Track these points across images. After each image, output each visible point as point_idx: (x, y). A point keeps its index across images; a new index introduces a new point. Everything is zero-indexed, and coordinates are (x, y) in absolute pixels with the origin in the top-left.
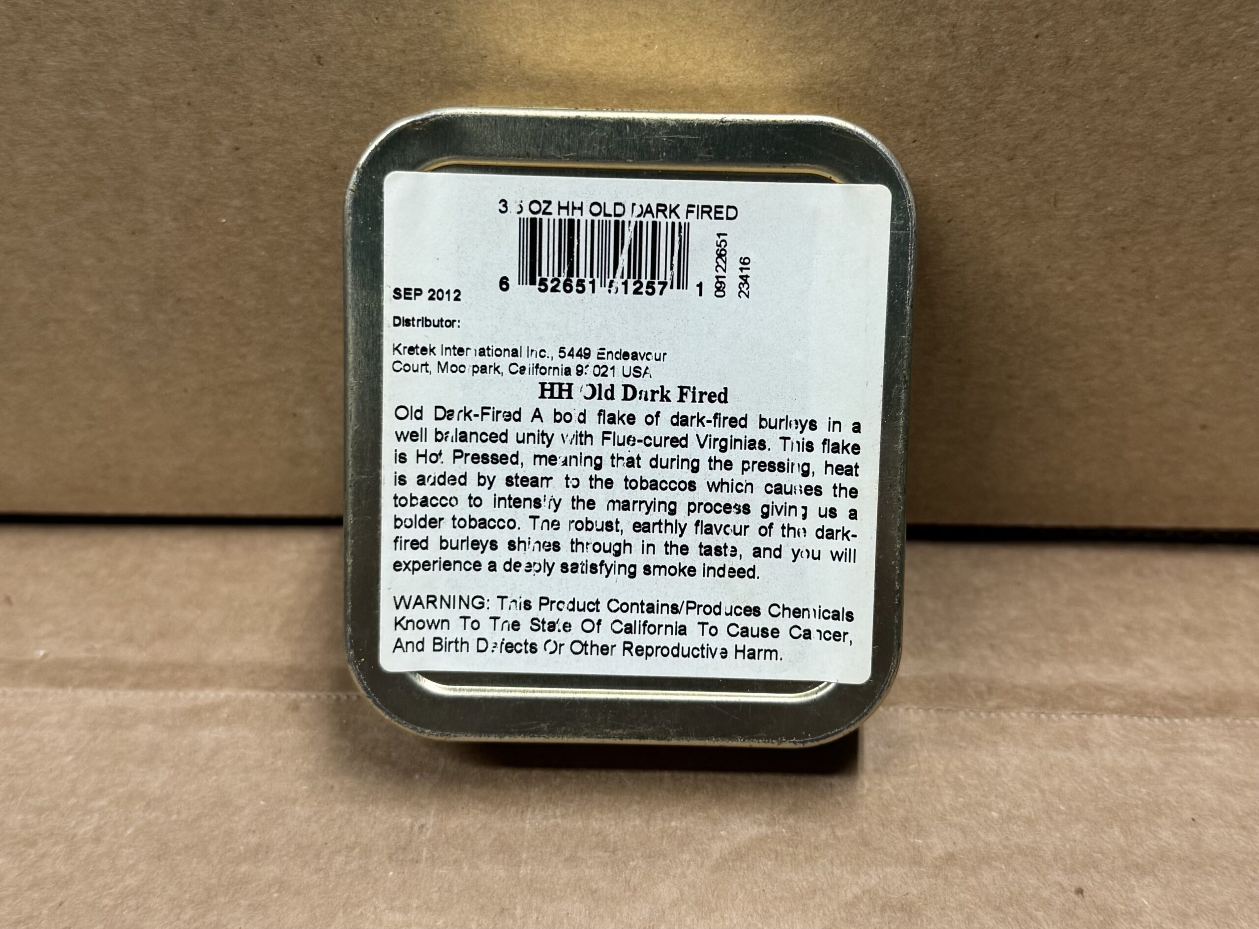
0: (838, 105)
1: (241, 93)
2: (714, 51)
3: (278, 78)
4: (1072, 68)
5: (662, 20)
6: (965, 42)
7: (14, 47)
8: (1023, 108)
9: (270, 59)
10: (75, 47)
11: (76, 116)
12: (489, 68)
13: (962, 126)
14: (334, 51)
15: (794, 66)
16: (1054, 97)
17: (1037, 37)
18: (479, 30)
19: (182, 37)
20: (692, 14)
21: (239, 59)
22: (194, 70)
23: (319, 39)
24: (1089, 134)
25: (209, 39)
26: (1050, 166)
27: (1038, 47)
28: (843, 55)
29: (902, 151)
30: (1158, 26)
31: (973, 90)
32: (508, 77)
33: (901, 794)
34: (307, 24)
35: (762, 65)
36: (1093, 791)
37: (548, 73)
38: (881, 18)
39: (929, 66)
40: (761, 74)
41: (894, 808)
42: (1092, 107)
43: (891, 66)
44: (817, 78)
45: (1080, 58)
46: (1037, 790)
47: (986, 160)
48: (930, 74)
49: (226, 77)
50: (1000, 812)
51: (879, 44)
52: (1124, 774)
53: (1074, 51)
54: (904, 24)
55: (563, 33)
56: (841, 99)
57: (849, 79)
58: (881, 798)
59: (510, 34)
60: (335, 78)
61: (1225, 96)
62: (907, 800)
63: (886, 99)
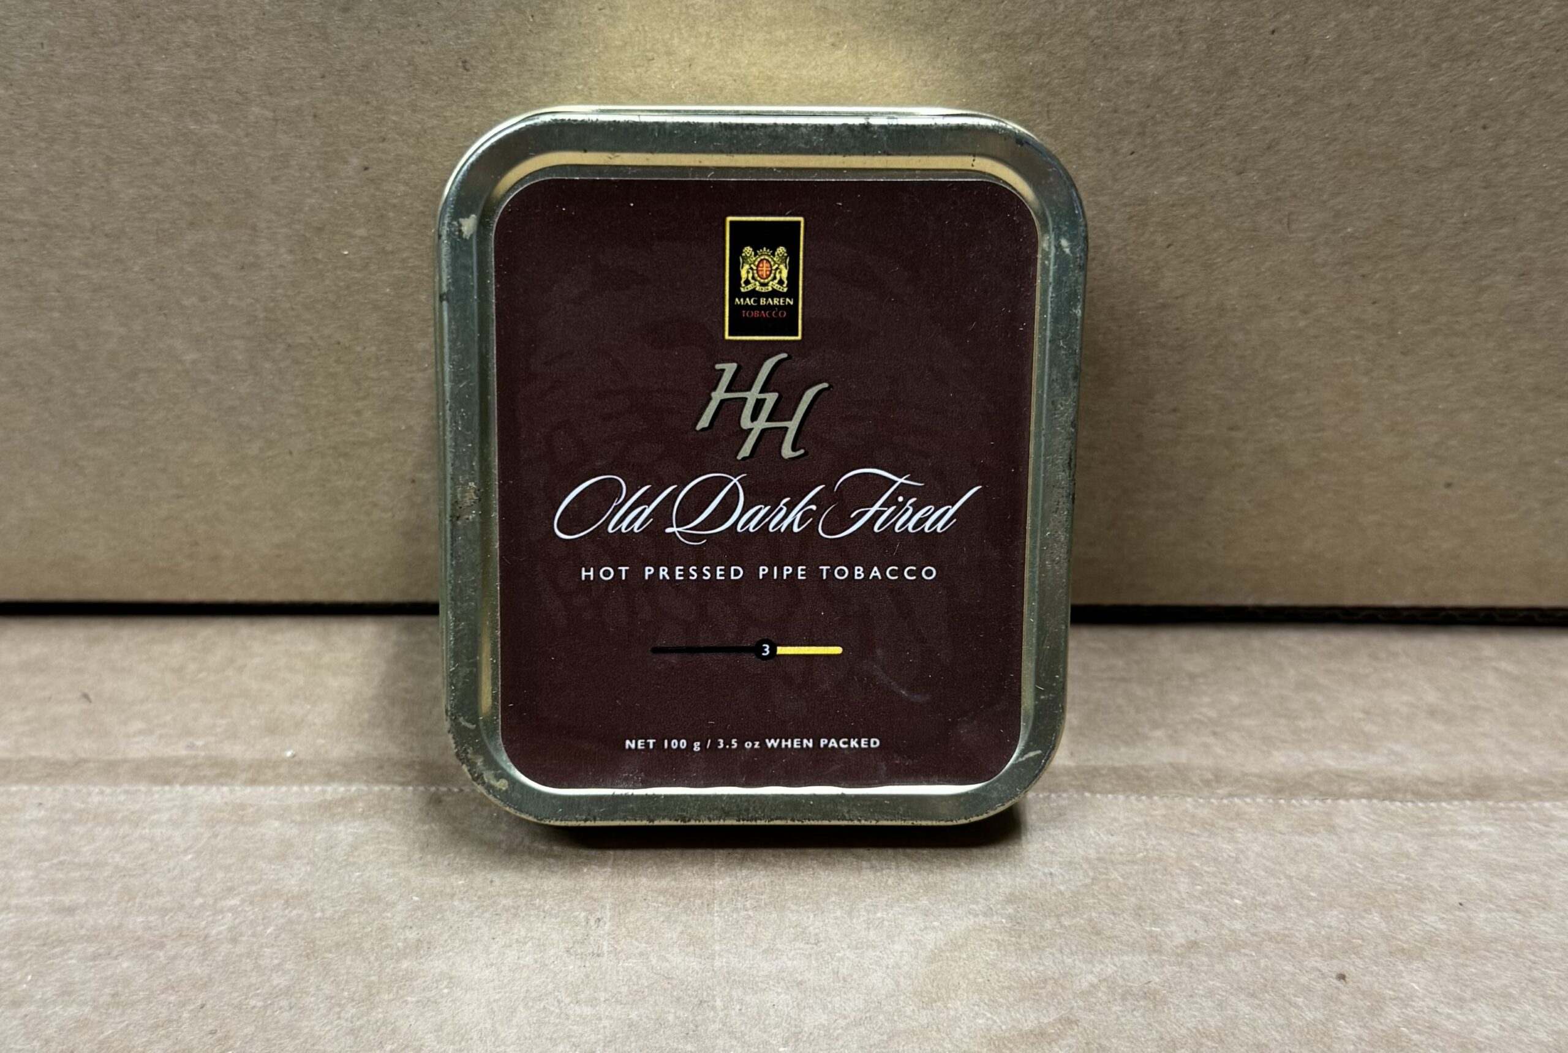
0: (1048, 112)
1: (375, 103)
2: (911, 51)
3: (417, 86)
4: (1311, 68)
5: (854, 15)
6: (1193, 38)
7: (117, 50)
8: (1255, 114)
9: (409, 64)
10: (189, 49)
11: (185, 131)
12: (655, 73)
13: (1187, 135)
14: (482, 54)
15: (999, 67)
16: (1291, 101)
17: (1273, 32)
18: (647, 28)
19: (311, 38)
20: (887, 7)
21: (374, 64)
22: (323, 77)
23: (466, 41)
24: (1329, 144)
25: (342, 41)
26: (1284, 181)
27: (1274, 45)
28: (1055, 54)
29: (1118, 165)
30: (1407, 21)
31: (1200, 94)
32: (677, 82)
33: (1131, 882)
34: (454, 23)
35: (963, 66)
36: (1346, 877)
37: (722, 77)
38: (1100, 12)
39: (1152, 66)
40: (962, 76)
41: (1125, 897)
42: (1332, 113)
43: (1108, 66)
44: (1025, 80)
45: (1321, 57)
46: (1282, 877)
47: (1212, 174)
48: (1153, 75)
49: (358, 84)
50: (1244, 899)
51: (1096, 41)
52: (1379, 859)
53: (1314, 48)
54: (1126, 17)
55: (740, 32)
56: (1051, 107)
57: (1061, 81)
58: (1108, 887)
59: (681, 33)
60: (482, 86)
61: (1479, 100)
62: (1138, 888)
63: (1102, 104)
